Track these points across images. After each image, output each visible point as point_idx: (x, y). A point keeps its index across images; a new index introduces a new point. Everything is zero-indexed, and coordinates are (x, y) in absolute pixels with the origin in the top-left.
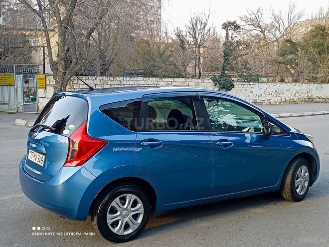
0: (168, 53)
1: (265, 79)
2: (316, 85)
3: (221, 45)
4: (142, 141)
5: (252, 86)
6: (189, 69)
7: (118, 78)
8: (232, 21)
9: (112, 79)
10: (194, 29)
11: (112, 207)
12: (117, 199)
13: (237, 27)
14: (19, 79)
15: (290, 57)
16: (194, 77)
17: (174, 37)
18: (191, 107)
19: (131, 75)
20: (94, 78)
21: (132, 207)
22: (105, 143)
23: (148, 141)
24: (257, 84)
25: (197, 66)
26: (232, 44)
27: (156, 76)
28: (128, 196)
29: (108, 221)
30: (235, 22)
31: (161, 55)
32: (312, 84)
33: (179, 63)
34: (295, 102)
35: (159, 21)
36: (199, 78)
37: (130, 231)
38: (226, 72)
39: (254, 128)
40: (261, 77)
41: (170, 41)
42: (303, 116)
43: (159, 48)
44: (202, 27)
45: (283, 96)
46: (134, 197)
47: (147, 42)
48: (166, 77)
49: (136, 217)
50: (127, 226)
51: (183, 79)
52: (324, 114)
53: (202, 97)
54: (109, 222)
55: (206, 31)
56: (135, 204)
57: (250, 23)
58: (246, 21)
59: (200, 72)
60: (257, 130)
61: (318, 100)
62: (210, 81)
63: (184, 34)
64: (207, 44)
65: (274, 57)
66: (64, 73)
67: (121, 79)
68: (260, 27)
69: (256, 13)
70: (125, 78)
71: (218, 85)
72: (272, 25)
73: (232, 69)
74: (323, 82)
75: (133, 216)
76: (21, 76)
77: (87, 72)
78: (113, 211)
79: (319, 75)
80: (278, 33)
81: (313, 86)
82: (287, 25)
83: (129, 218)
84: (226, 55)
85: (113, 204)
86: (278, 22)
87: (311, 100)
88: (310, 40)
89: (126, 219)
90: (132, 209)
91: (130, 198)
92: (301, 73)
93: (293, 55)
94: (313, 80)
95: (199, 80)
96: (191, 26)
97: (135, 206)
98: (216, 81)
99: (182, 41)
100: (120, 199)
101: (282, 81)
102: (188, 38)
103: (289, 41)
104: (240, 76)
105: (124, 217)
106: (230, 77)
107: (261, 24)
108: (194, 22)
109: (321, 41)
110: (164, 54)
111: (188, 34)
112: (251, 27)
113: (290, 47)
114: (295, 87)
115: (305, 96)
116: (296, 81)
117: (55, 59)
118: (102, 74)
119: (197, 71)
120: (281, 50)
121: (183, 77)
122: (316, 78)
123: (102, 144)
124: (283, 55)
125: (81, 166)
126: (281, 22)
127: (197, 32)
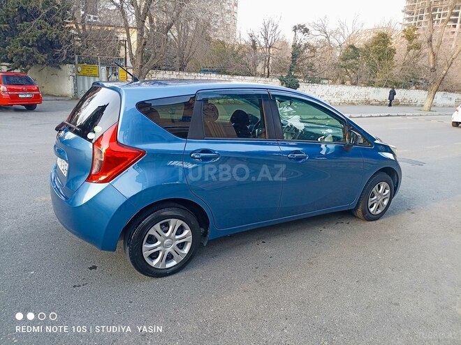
0: (240, 53)
1: (325, 81)
2: (374, 88)
3: (290, 47)
4: (193, 152)
5: (315, 87)
6: (259, 69)
7: (192, 74)
8: (302, 24)
9: (187, 74)
10: (266, 29)
11: (149, 235)
12: (157, 226)
13: (306, 31)
14: (103, 71)
15: (351, 61)
16: (262, 76)
17: (248, 39)
18: (260, 106)
19: (205, 71)
20: (171, 72)
21: (177, 234)
22: (142, 153)
23: (201, 153)
24: (320, 85)
25: (267, 66)
26: (300, 46)
27: (228, 74)
28: (172, 221)
29: (144, 253)
30: (304, 26)
31: (234, 55)
32: (370, 88)
33: (251, 63)
34: (353, 104)
35: (235, 25)
36: (268, 77)
37: (173, 263)
38: (293, 73)
39: (333, 137)
40: (322, 79)
41: (243, 43)
42: (361, 117)
43: (233, 48)
44: (273, 29)
45: (343, 98)
46: (180, 222)
47: (223, 43)
48: (238, 75)
49: (182, 246)
50: (170, 257)
51: (253, 78)
52: (371, 116)
53: (274, 96)
54: (146, 254)
55: (277, 33)
56: (181, 230)
57: (316, 29)
58: (314, 26)
59: (268, 72)
60: (335, 139)
61: (374, 102)
62: (278, 80)
63: (256, 34)
64: (277, 45)
65: (337, 61)
66: (141, 66)
67: (196, 74)
68: (326, 33)
69: (323, 19)
70: (199, 74)
71: (285, 85)
72: (337, 32)
73: (298, 70)
74: (380, 86)
75: (178, 245)
76: (105, 68)
77: (167, 67)
78: (152, 240)
79: (376, 80)
80: (341, 39)
81: (370, 90)
82: (351, 32)
83: (173, 248)
84: (294, 56)
85: (152, 232)
86: (343, 28)
87: (368, 103)
88: (372, 46)
89: (169, 250)
90: (177, 237)
91: (175, 223)
92: (360, 77)
93: (354, 60)
94: (371, 84)
95: (267, 79)
96: (264, 28)
97: (182, 233)
98: (283, 81)
99: (254, 41)
100: (161, 225)
101: (343, 83)
102: (259, 39)
103: (352, 47)
104: (305, 77)
105: (166, 246)
106: (296, 77)
107: (327, 30)
108: (266, 23)
109: (382, 48)
110: (237, 53)
111: (260, 35)
112: (318, 33)
113: (353, 52)
114: (355, 90)
115: (362, 98)
116: (355, 84)
117: (134, 53)
118: (180, 70)
119: (266, 71)
120: (344, 54)
121: (253, 76)
122: (374, 83)
123: (137, 154)
124: (344, 59)
125: (108, 184)
126: (345, 28)
127: (269, 33)
